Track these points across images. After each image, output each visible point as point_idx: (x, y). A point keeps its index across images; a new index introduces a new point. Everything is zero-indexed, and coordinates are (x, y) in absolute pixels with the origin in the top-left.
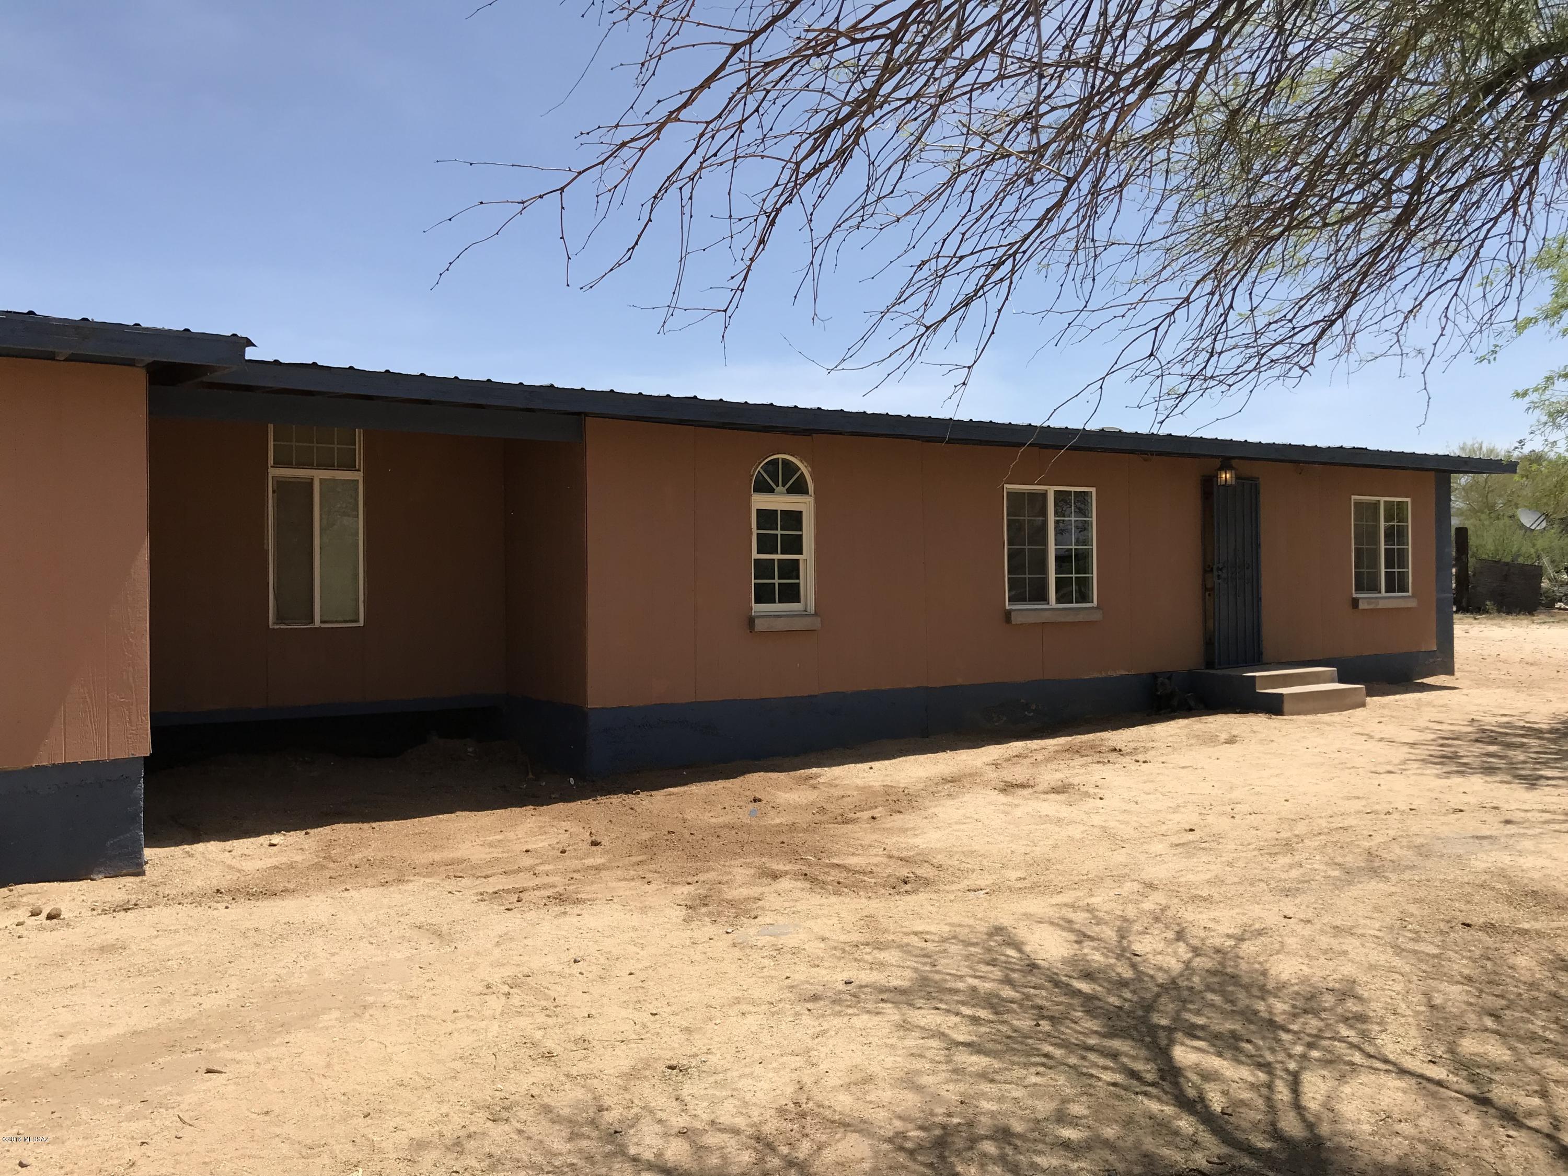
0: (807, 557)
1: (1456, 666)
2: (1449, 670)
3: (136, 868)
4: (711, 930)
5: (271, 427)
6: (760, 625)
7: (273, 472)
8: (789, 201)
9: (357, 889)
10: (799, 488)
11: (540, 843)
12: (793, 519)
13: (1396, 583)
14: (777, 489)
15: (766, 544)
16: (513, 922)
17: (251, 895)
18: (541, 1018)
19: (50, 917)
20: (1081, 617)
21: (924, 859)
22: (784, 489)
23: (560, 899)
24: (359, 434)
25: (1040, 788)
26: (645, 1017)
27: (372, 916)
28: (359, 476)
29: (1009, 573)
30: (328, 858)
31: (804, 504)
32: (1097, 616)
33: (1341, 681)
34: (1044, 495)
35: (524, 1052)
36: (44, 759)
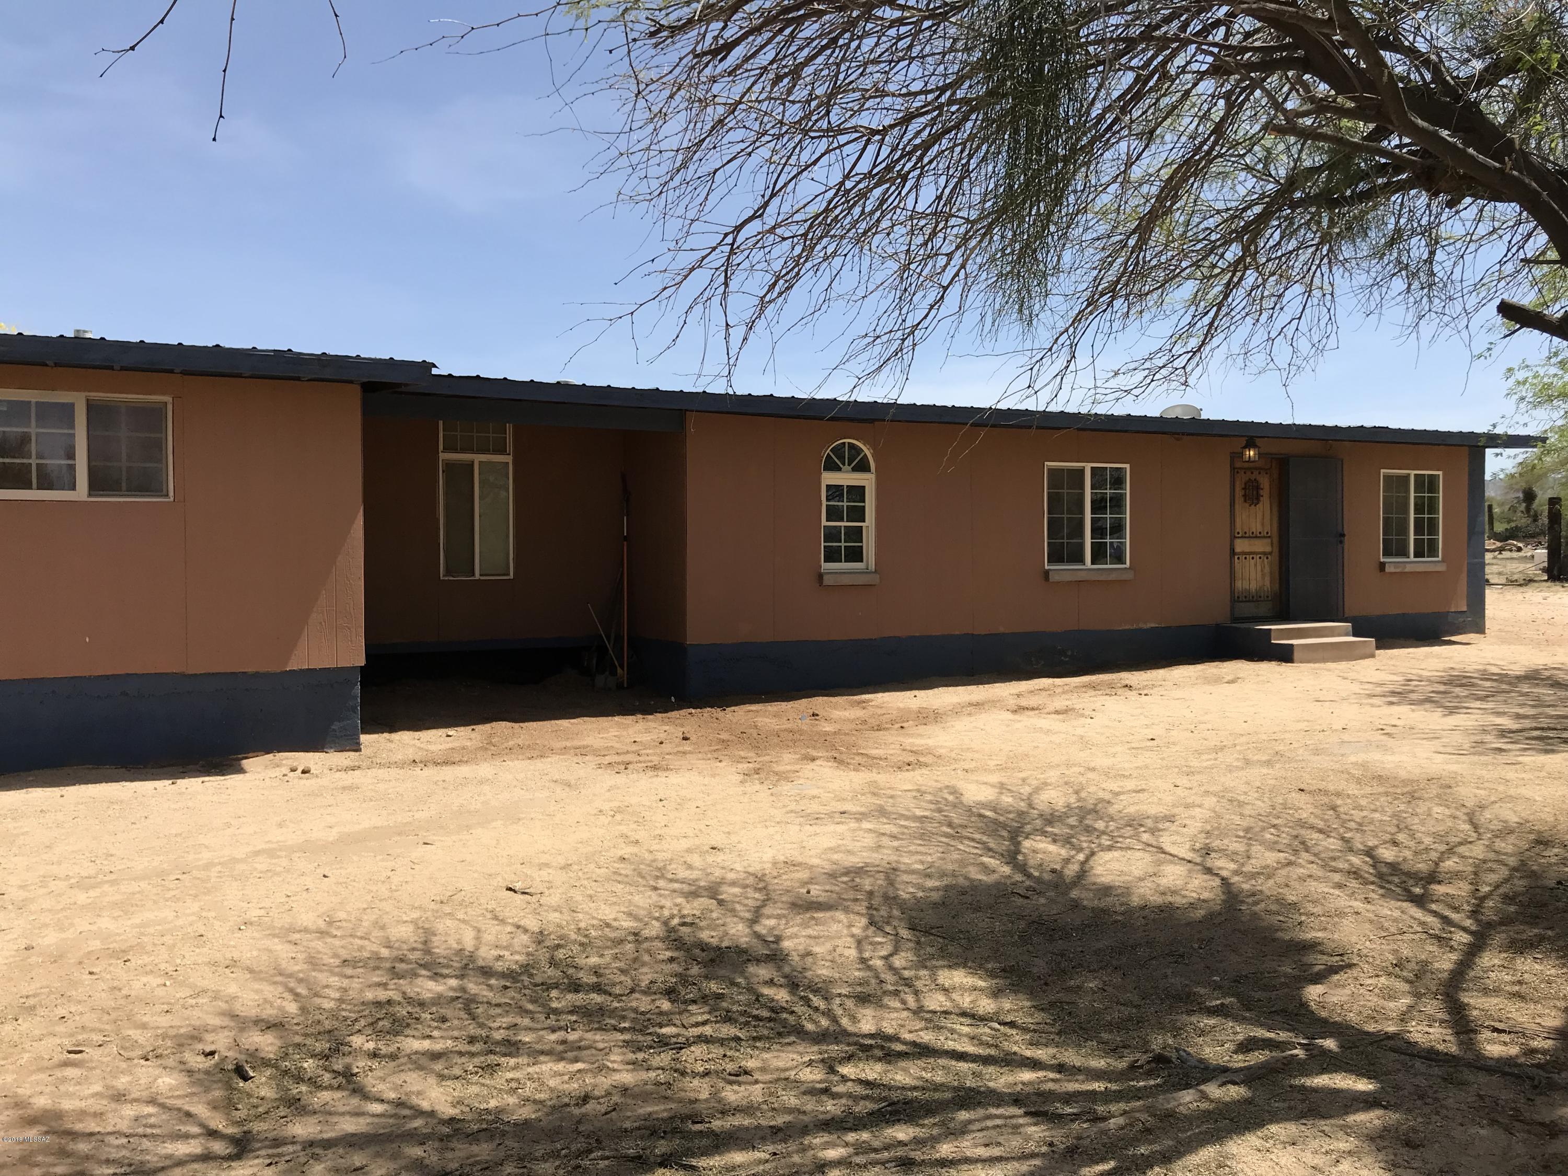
0: (869, 523)
1: (1488, 624)
2: (1480, 629)
3: (356, 747)
4: (757, 787)
5: (441, 423)
6: (827, 580)
7: (443, 456)
8: (759, 317)
9: (512, 760)
10: (863, 467)
11: (645, 738)
12: (858, 492)
13: (1426, 549)
14: (844, 468)
15: (833, 513)
16: (621, 779)
17: (436, 764)
18: (634, 826)
19: (304, 772)
20: (1113, 577)
21: (929, 752)
22: (850, 468)
23: (655, 768)
24: (509, 428)
25: (1047, 710)
26: (703, 827)
27: (523, 775)
28: (509, 459)
29: (1049, 538)
30: (490, 743)
31: (867, 480)
32: (1129, 576)
33: (1354, 635)
34: (1082, 471)
35: (621, 840)
36: (294, 665)
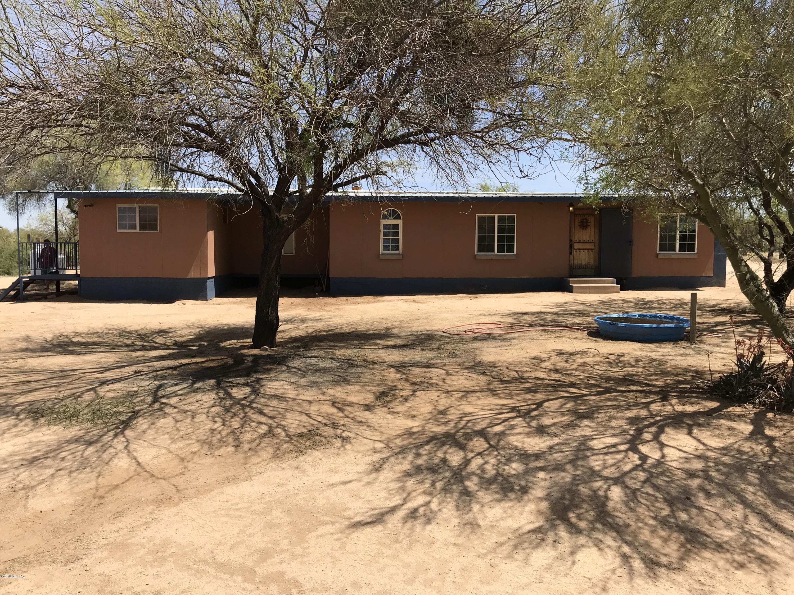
0: (400, 237)
2: (722, 285)
3: (206, 300)
6: (384, 257)
12: (396, 227)
13: (687, 248)
14: (390, 218)
15: (386, 234)
20: (508, 258)
29: (478, 242)
31: (399, 222)
32: (516, 257)
34: (494, 217)
36: (190, 276)
